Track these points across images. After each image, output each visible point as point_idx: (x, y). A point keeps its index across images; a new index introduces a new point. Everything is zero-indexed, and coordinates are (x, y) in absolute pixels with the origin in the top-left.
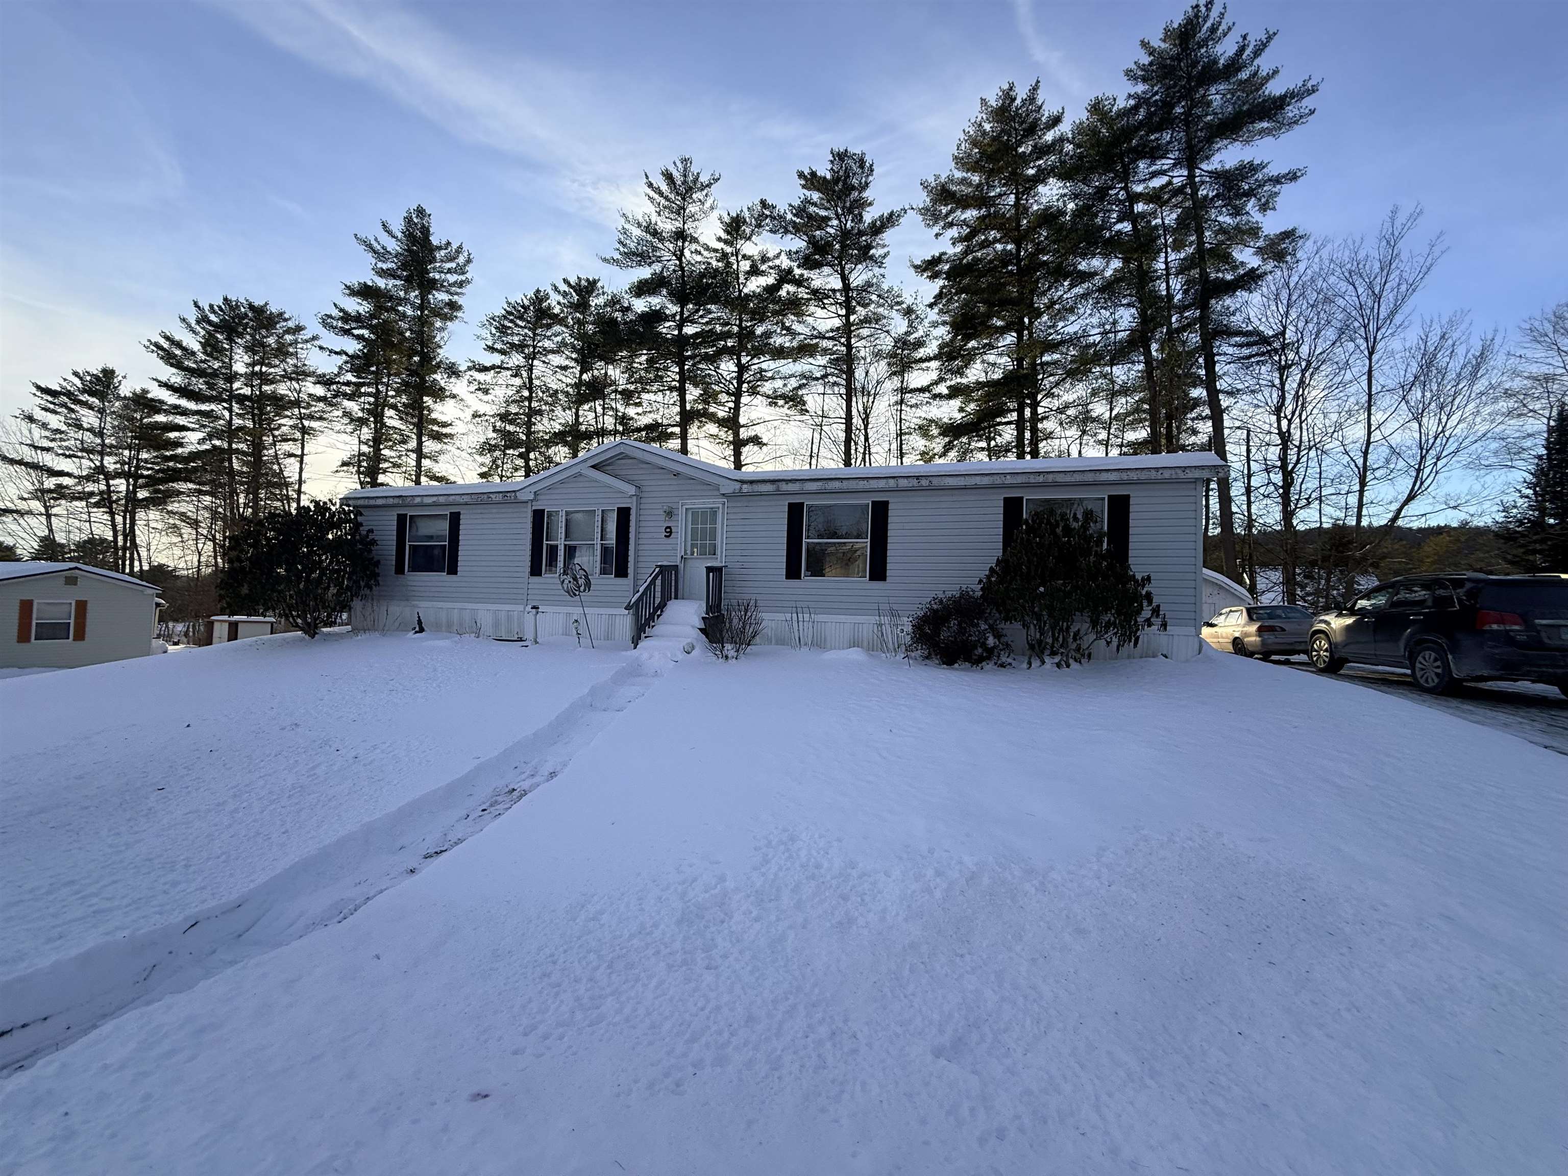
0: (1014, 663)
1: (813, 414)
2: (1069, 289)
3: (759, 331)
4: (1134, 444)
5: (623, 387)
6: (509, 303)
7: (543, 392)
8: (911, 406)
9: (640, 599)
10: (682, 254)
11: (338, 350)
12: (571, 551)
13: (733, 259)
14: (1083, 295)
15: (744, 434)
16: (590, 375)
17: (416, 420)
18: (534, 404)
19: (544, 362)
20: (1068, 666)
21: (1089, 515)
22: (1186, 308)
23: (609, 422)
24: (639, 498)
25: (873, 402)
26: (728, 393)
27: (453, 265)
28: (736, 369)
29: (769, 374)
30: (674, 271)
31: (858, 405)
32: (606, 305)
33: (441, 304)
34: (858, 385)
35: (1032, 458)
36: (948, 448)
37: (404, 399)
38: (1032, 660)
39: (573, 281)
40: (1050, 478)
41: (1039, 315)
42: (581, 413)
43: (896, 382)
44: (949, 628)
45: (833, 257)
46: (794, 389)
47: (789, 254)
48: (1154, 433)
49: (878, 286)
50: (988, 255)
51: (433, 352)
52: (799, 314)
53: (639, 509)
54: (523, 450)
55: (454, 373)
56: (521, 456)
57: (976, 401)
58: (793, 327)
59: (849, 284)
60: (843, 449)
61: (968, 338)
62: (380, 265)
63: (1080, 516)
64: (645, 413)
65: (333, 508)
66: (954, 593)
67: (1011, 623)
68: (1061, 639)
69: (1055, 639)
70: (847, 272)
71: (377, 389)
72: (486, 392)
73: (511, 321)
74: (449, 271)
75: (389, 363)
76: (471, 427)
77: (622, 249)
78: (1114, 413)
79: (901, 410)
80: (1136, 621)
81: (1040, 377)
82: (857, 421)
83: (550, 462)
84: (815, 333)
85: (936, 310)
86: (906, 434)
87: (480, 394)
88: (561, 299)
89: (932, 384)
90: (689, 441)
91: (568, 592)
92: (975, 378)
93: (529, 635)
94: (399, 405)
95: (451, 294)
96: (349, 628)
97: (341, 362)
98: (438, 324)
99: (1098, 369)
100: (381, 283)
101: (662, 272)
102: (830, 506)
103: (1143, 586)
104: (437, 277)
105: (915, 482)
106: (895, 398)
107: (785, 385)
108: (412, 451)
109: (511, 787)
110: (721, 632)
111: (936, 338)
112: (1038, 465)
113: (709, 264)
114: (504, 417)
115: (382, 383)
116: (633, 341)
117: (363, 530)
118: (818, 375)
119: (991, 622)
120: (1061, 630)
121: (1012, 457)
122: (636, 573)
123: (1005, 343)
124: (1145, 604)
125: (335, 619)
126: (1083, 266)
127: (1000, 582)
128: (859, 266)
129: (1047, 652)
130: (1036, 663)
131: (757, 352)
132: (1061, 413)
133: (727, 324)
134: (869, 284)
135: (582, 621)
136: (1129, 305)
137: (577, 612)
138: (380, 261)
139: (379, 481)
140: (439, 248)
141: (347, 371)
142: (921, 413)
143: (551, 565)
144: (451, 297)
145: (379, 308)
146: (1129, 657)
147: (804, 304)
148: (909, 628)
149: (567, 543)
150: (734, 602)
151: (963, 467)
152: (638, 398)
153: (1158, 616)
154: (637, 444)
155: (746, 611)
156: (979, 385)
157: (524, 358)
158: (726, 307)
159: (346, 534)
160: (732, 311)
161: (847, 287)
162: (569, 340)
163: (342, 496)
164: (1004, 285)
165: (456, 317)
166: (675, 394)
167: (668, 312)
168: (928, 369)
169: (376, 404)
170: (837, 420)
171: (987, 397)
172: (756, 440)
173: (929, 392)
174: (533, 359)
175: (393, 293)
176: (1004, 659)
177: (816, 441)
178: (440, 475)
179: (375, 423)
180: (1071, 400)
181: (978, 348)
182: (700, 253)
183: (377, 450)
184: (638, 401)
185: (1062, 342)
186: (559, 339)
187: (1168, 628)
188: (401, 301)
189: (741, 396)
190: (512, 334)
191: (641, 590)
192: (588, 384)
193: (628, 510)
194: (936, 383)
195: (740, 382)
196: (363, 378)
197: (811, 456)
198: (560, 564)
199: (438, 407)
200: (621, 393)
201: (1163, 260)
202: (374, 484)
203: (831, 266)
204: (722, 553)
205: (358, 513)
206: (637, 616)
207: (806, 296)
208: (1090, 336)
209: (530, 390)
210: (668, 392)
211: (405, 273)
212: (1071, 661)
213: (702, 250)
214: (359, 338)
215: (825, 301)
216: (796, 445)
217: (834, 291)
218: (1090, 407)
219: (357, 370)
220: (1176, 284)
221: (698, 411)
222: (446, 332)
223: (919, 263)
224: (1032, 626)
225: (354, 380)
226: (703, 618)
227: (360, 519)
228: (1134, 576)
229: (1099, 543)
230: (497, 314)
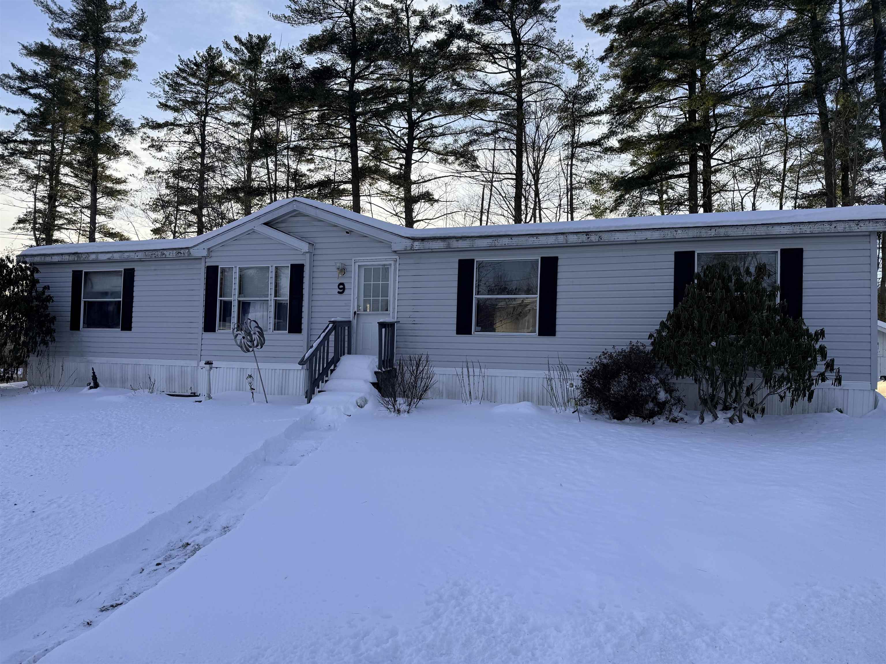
0: (686, 418)
1: (484, 170)
2: (742, 42)
3: (430, 86)
4: (809, 196)
5: (294, 143)
6: (182, 61)
7: (216, 149)
8: (582, 161)
9: (314, 354)
10: (353, 9)
11: (15, 109)
12: (244, 307)
13: (403, 15)
14: (756, 46)
15: (415, 190)
16: (262, 131)
17: (90, 177)
18: (207, 161)
19: (216, 119)
20: (741, 421)
21: (761, 269)
22: (862, 58)
23: (281, 178)
24: (312, 254)
25: (544, 157)
26: (399, 150)
27: (127, 24)
28: (407, 126)
29: (440, 130)
30: (345, 28)
31: (528, 161)
32: (277, 62)
33: (115, 63)
34: (529, 140)
35: (705, 211)
36: (618, 203)
37: (79, 157)
38: (705, 415)
39: (244, 38)
40: (722, 231)
41: (711, 66)
42: (253, 169)
43: (566, 137)
44: (619, 382)
45: (504, 11)
46: (465, 145)
47: (460, 9)
48: (830, 185)
49: (549, 40)
50: (660, 7)
51: (108, 109)
52: (471, 69)
53: (312, 266)
54: (196, 206)
55: (127, 130)
56: (193, 212)
57: (648, 154)
58: (464, 82)
59: (520, 39)
60: (513, 204)
61: (639, 91)
62: (56, 25)
63: (752, 270)
64: (316, 170)
65: (11, 266)
66: (625, 348)
67: (683, 378)
68: (733, 394)
69: (728, 394)
70: (517, 27)
71: (53, 147)
72: (159, 149)
73: (184, 79)
74: (124, 30)
75: (64, 121)
76: (145, 184)
77: (293, 6)
78: (788, 165)
79: (572, 165)
80: (810, 376)
81: (713, 129)
82: (527, 177)
83: (222, 219)
84: (486, 87)
85: (607, 63)
86: (576, 188)
87: (153, 151)
88: (232, 56)
89: (603, 138)
90: (361, 198)
91: (241, 347)
92: (647, 131)
93: (202, 390)
94: (74, 162)
95: (126, 52)
96: (25, 383)
97: (19, 121)
98: (113, 82)
99: (772, 120)
100: (58, 43)
101: (332, 29)
102: (499, 263)
103: (817, 341)
104: (112, 35)
105: (584, 238)
106: (566, 152)
107: (456, 141)
108: (86, 207)
109: (185, 541)
110: (393, 386)
111: (607, 92)
112: (712, 218)
113: (380, 20)
114: (177, 173)
115: (58, 141)
116: (305, 98)
117: (39, 287)
118: (489, 130)
119: (662, 376)
120: (733, 385)
121: (684, 211)
122: (310, 329)
123: (677, 96)
124: (819, 358)
125: (12, 374)
126: (756, 17)
127: (671, 337)
128: (530, 21)
129: (720, 407)
130: (708, 418)
131: (427, 108)
132: (734, 165)
133: (398, 80)
134: (539, 38)
135: (256, 376)
136: (802, 57)
137: (250, 366)
138: (57, 21)
139: (54, 238)
140: (114, 8)
141: (24, 130)
142: (592, 167)
143: (224, 320)
144: (125, 56)
145: (56, 67)
146: (804, 411)
147: (475, 59)
148: (578, 382)
149: (241, 299)
150: (407, 357)
151: (637, 222)
152: (309, 155)
153: (832, 370)
154: (309, 201)
155: (418, 366)
156: (651, 138)
157: (197, 115)
158: (397, 63)
159: (22, 291)
160: (402, 67)
161: (517, 42)
162: (241, 97)
163: (19, 253)
164: (675, 38)
165: (130, 75)
166: (347, 151)
167: (339, 68)
168: (599, 123)
169: (51, 162)
170: (507, 176)
171: (659, 151)
172: (428, 197)
173: (600, 145)
174: (206, 115)
175: (69, 52)
176: (675, 413)
177: (487, 197)
178: (114, 231)
179: (51, 180)
180: (744, 152)
181: (649, 102)
182: (370, 10)
183: (52, 207)
184: (309, 157)
185: (735, 94)
186: (231, 96)
187: (843, 382)
188: (76, 60)
189: (412, 152)
190: (185, 91)
191: (315, 345)
192: (260, 141)
193: (302, 266)
194: (607, 137)
195: (411, 138)
196: (40, 136)
197: (482, 213)
198: (234, 319)
199: (112, 164)
200: (293, 149)
201: (836, 10)
202: (50, 241)
203: (501, 21)
204: (394, 309)
205: (34, 270)
206: (311, 371)
207: (476, 51)
208: (763, 87)
209: (203, 146)
210: (340, 149)
211: (81, 33)
212: (744, 416)
213: (372, 7)
214: (36, 97)
215: (496, 56)
216: (467, 201)
217: (504, 45)
218: (764, 159)
219: (33, 129)
220: (851, 35)
221: (370, 168)
222: (120, 90)
223: (590, 17)
224: (704, 381)
225: (30, 138)
226: (376, 373)
227: (36, 275)
228: (807, 330)
229: (773, 296)
230: (170, 72)
